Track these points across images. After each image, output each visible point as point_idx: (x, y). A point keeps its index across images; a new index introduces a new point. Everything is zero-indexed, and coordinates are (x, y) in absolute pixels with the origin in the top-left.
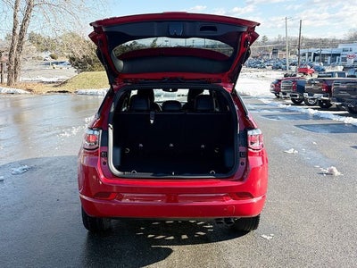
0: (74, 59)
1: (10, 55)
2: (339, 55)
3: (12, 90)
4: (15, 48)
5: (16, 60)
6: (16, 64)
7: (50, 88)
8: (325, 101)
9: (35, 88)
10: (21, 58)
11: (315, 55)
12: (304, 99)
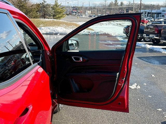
2: (160, 13)
8: (156, 39)
11: (148, 13)
12: (143, 38)
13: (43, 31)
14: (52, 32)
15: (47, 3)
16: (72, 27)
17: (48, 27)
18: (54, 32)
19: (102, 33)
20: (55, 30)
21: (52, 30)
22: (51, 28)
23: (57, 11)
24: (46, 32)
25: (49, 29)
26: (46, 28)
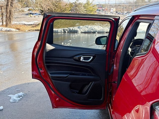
0: (42, 11)
1: (7, 8)
3: (8, 29)
4: (10, 4)
5: (10, 11)
6: (10, 13)
7: (30, 28)
9: (21, 28)
10: (13, 10)
13: (82, 30)
14: (90, 30)
15: (79, 2)
16: (107, 25)
17: (86, 26)
18: (92, 31)
19: (140, 31)
20: (93, 29)
21: (90, 29)
22: (90, 27)
23: (89, 9)
24: (84, 31)
25: (87, 27)
26: (84, 27)
